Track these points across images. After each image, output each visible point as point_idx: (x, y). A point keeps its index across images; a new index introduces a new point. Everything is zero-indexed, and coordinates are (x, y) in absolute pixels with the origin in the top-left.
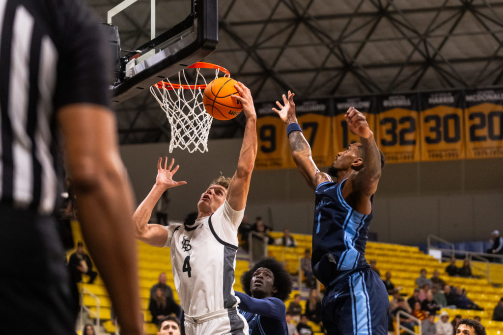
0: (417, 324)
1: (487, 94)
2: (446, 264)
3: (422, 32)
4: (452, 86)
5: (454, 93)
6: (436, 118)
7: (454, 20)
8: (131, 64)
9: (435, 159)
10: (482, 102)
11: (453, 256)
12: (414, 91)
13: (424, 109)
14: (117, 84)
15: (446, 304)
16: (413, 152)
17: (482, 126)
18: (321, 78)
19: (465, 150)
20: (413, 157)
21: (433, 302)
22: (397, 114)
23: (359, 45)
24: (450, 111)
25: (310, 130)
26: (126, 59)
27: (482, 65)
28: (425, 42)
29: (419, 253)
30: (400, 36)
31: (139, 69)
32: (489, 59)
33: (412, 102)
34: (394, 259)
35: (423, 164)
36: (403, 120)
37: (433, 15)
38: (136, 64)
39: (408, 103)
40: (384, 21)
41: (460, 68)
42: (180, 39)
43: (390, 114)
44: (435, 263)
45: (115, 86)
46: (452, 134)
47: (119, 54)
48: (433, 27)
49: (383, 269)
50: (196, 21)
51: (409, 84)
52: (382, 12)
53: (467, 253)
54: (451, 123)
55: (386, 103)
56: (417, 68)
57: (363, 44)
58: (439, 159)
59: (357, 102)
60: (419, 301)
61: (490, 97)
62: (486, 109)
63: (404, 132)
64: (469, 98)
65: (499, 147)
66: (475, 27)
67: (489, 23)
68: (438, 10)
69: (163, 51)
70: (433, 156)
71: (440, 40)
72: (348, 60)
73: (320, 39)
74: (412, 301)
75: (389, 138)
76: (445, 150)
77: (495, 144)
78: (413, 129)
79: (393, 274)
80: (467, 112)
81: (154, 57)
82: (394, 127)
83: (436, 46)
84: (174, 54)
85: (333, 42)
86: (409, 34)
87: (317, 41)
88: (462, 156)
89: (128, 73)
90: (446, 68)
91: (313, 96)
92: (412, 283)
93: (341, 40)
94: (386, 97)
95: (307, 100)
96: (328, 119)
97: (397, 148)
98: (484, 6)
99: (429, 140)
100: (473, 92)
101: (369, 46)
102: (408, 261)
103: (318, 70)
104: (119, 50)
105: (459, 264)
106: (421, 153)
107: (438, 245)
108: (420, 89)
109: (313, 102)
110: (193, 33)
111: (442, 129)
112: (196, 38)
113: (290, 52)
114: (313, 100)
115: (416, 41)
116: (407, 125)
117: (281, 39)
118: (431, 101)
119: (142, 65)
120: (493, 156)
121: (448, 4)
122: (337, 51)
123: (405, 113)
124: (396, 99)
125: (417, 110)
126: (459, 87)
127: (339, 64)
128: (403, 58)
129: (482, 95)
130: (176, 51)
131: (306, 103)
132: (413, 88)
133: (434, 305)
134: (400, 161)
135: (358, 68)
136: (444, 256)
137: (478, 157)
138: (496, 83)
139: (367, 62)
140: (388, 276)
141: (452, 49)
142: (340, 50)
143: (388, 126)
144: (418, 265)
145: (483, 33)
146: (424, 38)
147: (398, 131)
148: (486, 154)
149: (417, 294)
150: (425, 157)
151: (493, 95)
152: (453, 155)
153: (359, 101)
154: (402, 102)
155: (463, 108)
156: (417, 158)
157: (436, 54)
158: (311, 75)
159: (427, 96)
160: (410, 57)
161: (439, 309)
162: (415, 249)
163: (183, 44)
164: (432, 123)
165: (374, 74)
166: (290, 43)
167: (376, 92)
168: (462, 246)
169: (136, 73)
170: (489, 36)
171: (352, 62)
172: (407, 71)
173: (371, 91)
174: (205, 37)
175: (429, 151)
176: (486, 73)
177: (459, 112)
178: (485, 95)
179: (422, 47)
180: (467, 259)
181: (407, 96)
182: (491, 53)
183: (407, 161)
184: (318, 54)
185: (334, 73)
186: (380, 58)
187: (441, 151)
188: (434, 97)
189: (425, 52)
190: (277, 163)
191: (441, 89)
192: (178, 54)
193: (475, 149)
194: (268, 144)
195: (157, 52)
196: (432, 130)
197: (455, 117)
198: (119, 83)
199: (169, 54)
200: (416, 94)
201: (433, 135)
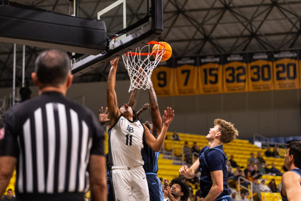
0: (249, 184)
1: (286, 53)
2: (265, 150)
3: (249, 18)
4: (266, 49)
5: (267, 53)
6: (257, 67)
7: (267, 11)
8: (112, 42)
9: (257, 90)
10: (283, 58)
11: (268, 145)
12: (245, 52)
13: (250, 62)
14: (104, 53)
15: (265, 172)
16: (244, 86)
17: (283, 71)
18: (192, 45)
19: (273, 85)
20: (244, 89)
21: (258, 172)
22: (235, 65)
23: (213, 26)
24: (265, 63)
25: (186, 74)
26: (109, 39)
27: (283, 37)
28: (251, 24)
29: (249, 143)
30: (236, 20)
31: (117, 45)
32: (287, 34)
33: (244, 58)
34: (235, 147)
35: (250, 93)
36: (239, 68)
37: (255, 9)
38: (115, 42)
39: (241, 58)
40: (227, 12)
41: (271, 39)
42: (141, 28)
43: (231, 65)
44: (258, 150)
45: (103, 54)
46: (266, 76)
47: (106, 37)
48: (256, 15)
49: (229, 153)
50: (150, 19)
51: (242, 48)
52: (227, 7)
53: (276, 144)
54: (266, 70)
55: (229, 59)
56: (246, 39)
57: (215, 26)
58: (259, 90)
59: (212, 58)
60: (250, 171)
61: (288, 55)
62: (285, 62)
63: (239, 75)
64: (276, 56)
65: (293, 84)
66: (279, 15)
67: (286, 13)
68: (258, 6)
69: (131, 35)
70: (256, 88)
71: (259, 23)
72: (207, 34)
73: (191, 22)
74: (246, 171)
75: (230, 78)
76: (263, 85)
77: (291, 81)
78: (244, 73)
79: (235, 156)
80: (275, 64)
81: (125, 39)
82: (234, 72)
83: (257, 26)
84: (138, 37)
85: (199, 24)
86: (242, 19)
87: (189, 24)
88: (272, 88)
89: (111, 47)
90: (263, 38)
91: (187, 55)
92: (246, 161)
93: (203, 23)
94: (229, 55)
95: (184, 57)
96: (196, 68)
97: (235, 84)
98: (284, 3)
99: (253, 80)
100: (278, 52)
101: (219, 27)
102: (243, 148)
103: (190, 40)
104: (106, 34)
105: (272, 150)
106: (248, 87)
107: (259, 139)
108: (248, 51)
109: (188, 59)
110: (149, 25)
111: (260, 73)
112: (151, 28)
113: (174, 30)
114: (188, 57)
115: (245, 24)
116: (241, 71)
117: (169, 23)
118: (254, 57)
119: (119, 43)
120: (289, 88)
121: (264, 3)
122: (201, 29)
123: (239, 64)
124: (234, 57)
125: (247, 62)
126: (270, 49)
127: (202, 36)
128: (238, 33)
129: (283, 54)
130: (139, 35)
131: (183, 59)
132: (244, 50)
133: (259, 173)
134: (237, 91)
135: (212, 39)
136: (263, 145)
137: (281, 89)
138: (291, 47)
139: (218, 35)
140: (232, 157)
141: (266, 28)
142: (203, 29)
143: (230, 72)
144: (249, 151)
145: (283, 19)
146: (250, 22)
147: (235, 74)
148: (286, 87)
149: (248, 167)
150: (251, 89)
151: (289, 54)
152: (267, 88)
153: (213, 57)
154: (238, 58)
155: (272, 61)
156: (246, 90)
157: (257, 31)
158: (186, 43)
159: (252, 54)
160: (242, 33)
161: (261, 176)
162: (246, 141)
163: (143, 31)
164: (255, 70)
165: (222, 42)
166: (174, 25)
167: (223, 53)
168: (272, 140)
169: (115, 47)
170: (287, 21)
171: (209, 36)
172: (241, 41)
173: (220, 52)
174: (156, 28)
175: (253, 86)
176: (286, 41)
177: (270, 64)
178: (285, 54)
179: (249, 27)
180: (276, 147)
181: (241, 55)
182: (288, 30)
183: (241, 91)
184: (191, 31)
185: (199, 42)
186: (225, 33)
187: (260, 85)
188: (256, 55)
189: (250, 30)
190: (167, 93)
191: (260, 50)
192: (140, 37)
193: (280, 84)
194: (162, 82)
195: (127, 35)
196: (255, 73)
197: (268, 66)
198: (106, 53)
199: (135, 37)
200: (245, 54)
201: (256, 77)
